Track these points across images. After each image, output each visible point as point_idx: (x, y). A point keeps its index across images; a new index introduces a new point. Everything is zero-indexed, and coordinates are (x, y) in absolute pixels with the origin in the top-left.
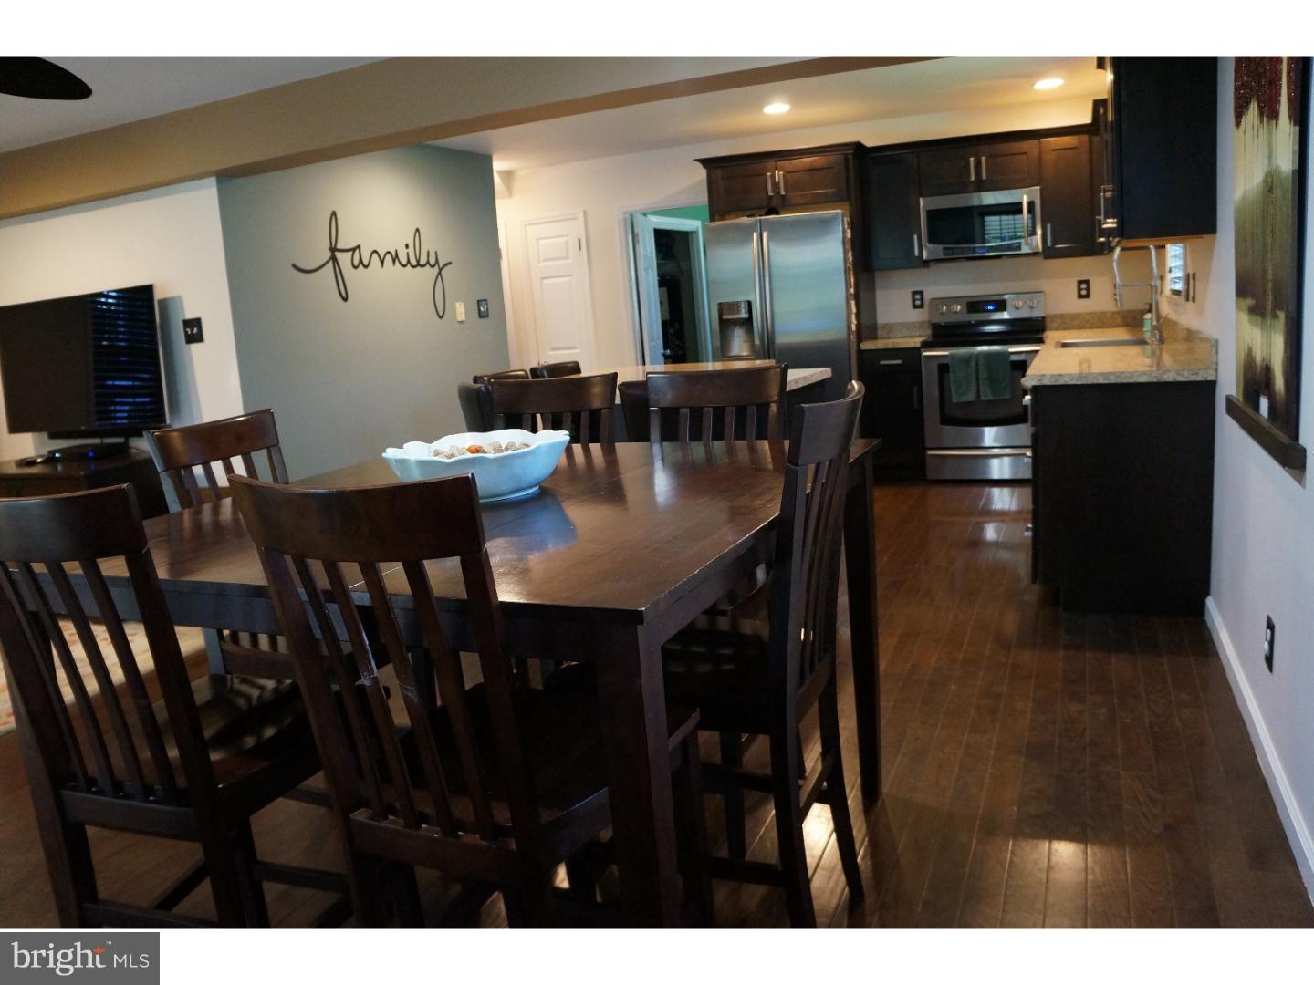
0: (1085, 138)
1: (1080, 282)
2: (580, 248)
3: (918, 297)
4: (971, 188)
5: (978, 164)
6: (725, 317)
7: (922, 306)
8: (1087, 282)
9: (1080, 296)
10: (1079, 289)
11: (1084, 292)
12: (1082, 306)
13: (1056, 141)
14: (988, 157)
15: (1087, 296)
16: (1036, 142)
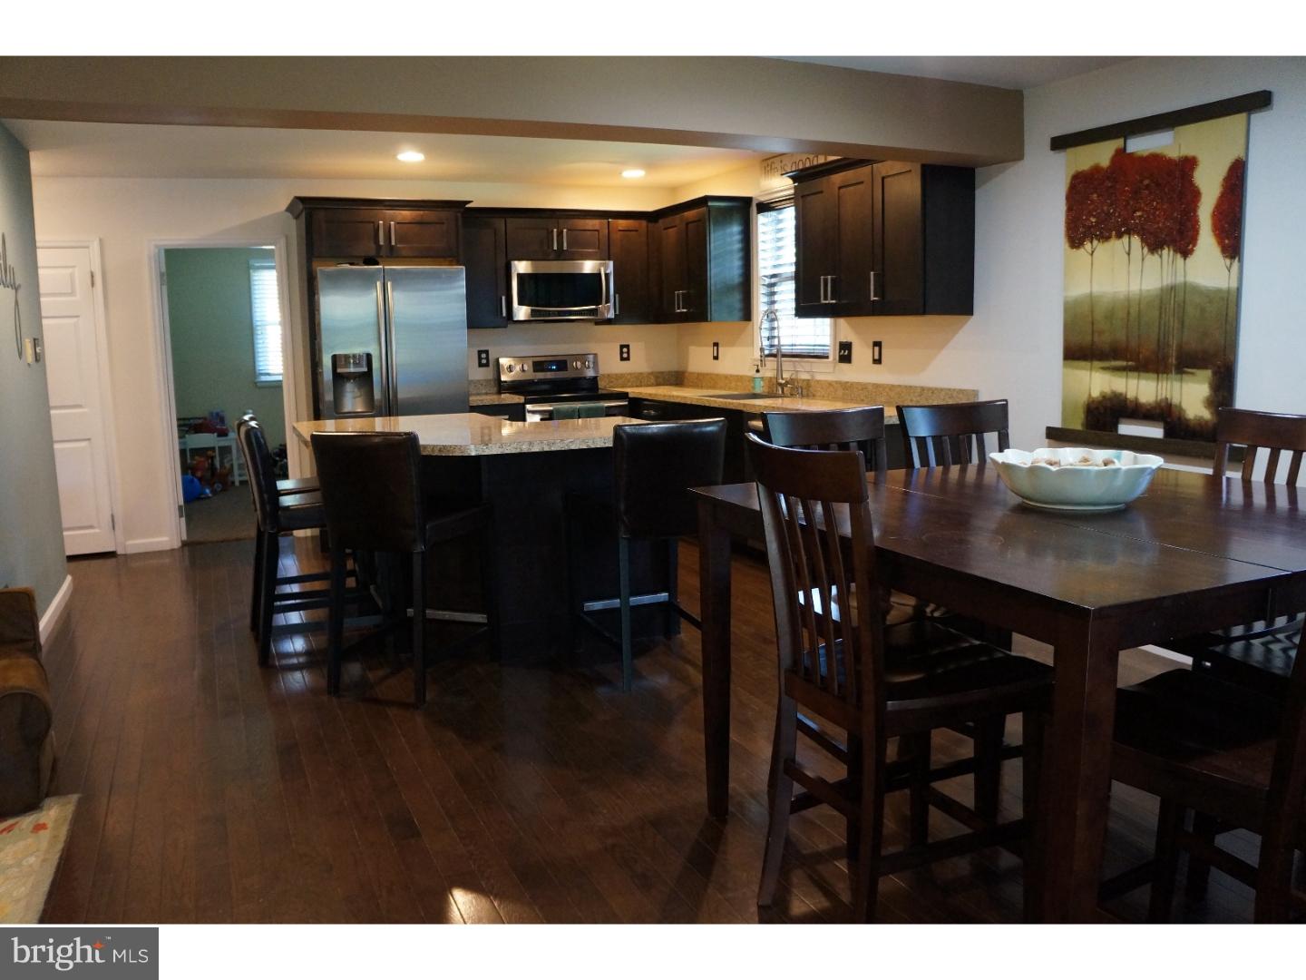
0: (644, 223)
1: (622, 347)
2: (93, 284)
3: (484, 356)
4: (552, 256)
5: (560, 234)
6: (339, 370)
7: (487, 365)
8: (628, 346)
9: (622, 359)
10: (622, 353)
11: (625, 355)
12: (624, 368)
13: (622, 223)
14: (568, 230)
15: (628, 359)
16: (605, 221)
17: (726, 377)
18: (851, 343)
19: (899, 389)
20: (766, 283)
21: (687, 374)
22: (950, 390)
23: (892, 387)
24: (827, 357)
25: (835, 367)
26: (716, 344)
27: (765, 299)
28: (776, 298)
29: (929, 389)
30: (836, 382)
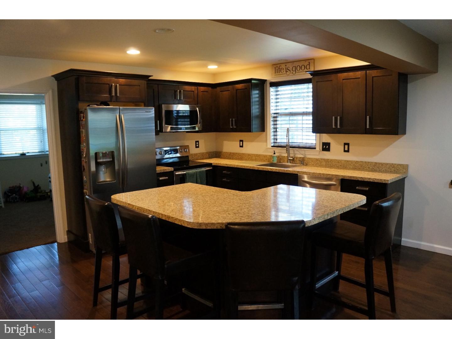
1: (196, 142)
5: (180, 92)
6: (99, 161)
8: (198, 142)
9: (196, 147)
10: (196, 144)
11: (197, 145)
12: (197, 151)
13: (202, 88)
14: (183, 91)
15: (198, 147)
16: (196, 87)
17: (249, 155)
18: (330, 143)
19: (361, 163)
20: (273, 116)
21: (222, 153)
22: (393, 164)
23: (357, 162)
24: (315, 148)
25: (319, 153)
26: (242, 141)
27: (272, 123)
28: (278, 122)
29: (380, 164)
30: (322, 159)
